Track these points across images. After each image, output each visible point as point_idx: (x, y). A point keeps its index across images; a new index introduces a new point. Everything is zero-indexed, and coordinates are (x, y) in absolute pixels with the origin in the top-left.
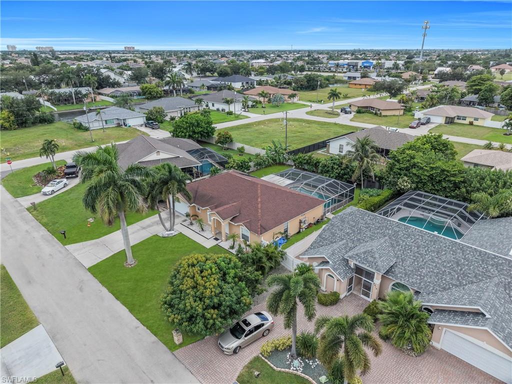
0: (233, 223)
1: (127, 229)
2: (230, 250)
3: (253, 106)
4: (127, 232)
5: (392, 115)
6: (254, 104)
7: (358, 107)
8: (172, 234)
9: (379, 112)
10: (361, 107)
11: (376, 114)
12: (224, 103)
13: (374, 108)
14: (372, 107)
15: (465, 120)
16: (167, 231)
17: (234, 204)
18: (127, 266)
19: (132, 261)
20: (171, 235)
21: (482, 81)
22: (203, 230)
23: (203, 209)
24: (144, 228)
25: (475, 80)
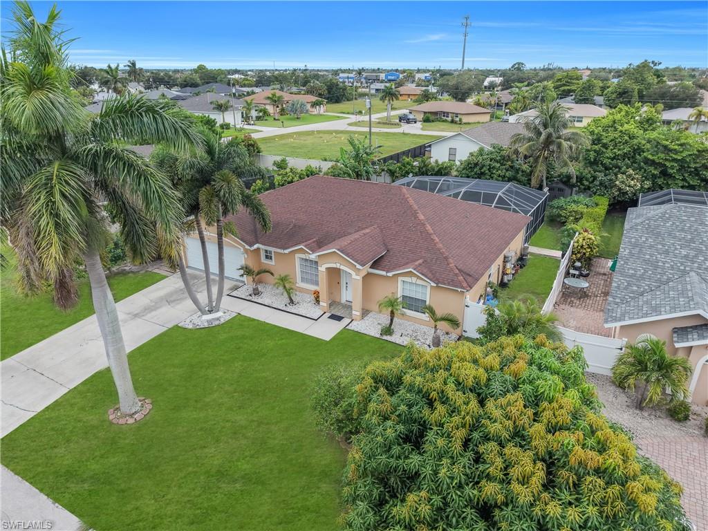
0: (383, 273)
1: (114, 311)
2: (385, 337)
3: (258, 118)
4: (115, 320)
5: (477, 121)
6: (261, 114)
7: (425, 113)
8: (218, 319)
9: (457, 119)
10: (429, 112)
11: (453, 122)
12: (214, 109)
13: (448, 113)
14: (444, 113)
15: (581, 121)
16: (203, 313)
17: (367, 231)
18: (122, 421)
19: (134, 404)
20: (217, 323)
21: (571, 79)
22: (292, 301)
23: (287, 251)
24: (136, 316)
25: (561, 79)
